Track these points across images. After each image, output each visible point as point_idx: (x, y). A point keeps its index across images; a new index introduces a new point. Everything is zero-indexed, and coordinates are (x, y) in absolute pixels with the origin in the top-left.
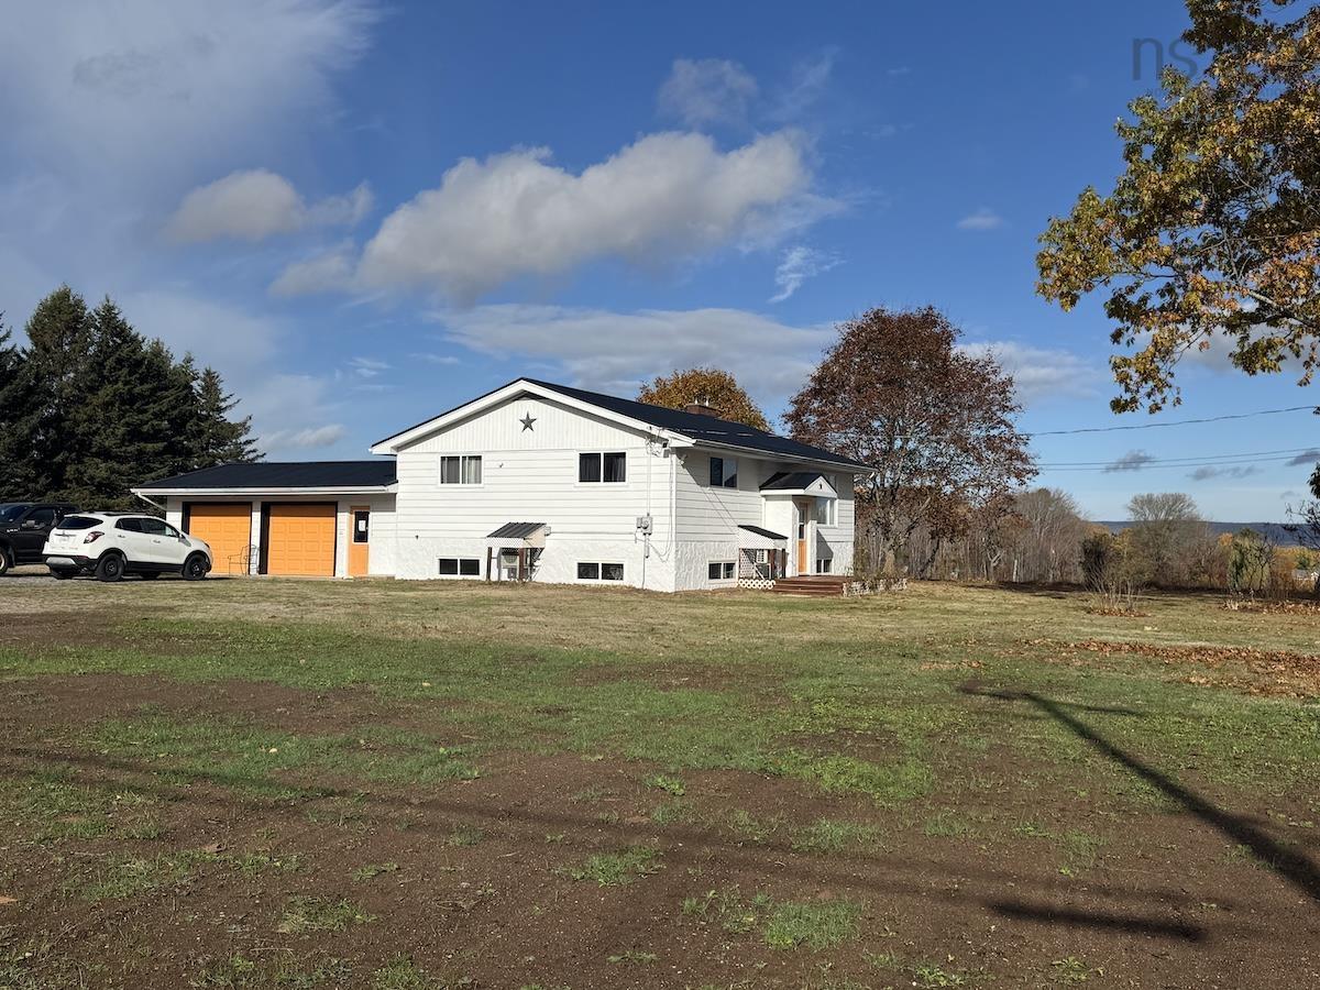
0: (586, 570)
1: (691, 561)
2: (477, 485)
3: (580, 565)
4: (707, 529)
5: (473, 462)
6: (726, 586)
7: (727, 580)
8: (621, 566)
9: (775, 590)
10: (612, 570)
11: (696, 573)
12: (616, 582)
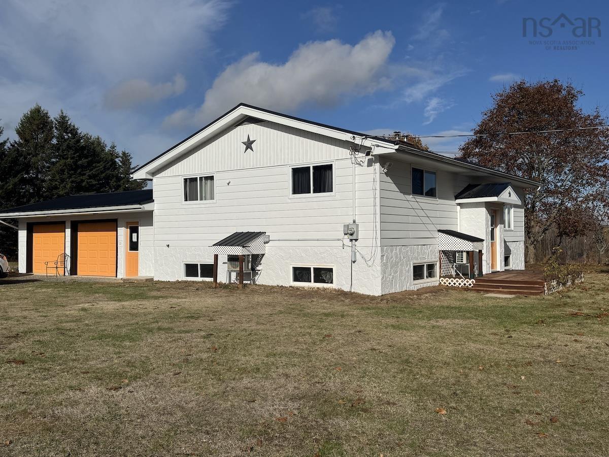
0: (301, 274)
1: (396, 264)
2: (211, 201)
3: (295, 269)
4: (411, 234)
5: (209, 182)
6: (429, 285)
7: (430, 279)
8: (331, 270)
9: (476, 289)
10: (323, 274)
11: (401, 275)
12: (326, 285)
